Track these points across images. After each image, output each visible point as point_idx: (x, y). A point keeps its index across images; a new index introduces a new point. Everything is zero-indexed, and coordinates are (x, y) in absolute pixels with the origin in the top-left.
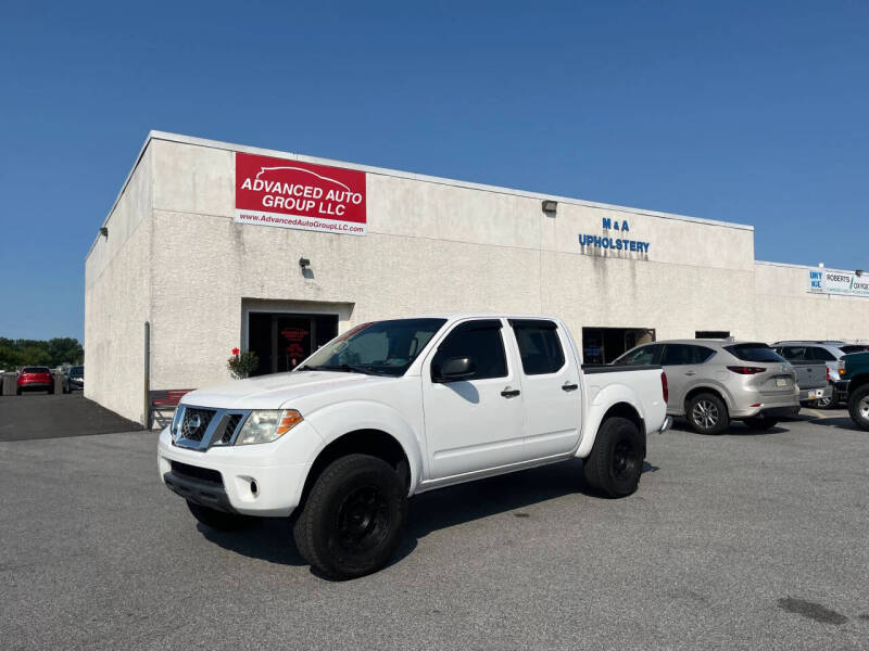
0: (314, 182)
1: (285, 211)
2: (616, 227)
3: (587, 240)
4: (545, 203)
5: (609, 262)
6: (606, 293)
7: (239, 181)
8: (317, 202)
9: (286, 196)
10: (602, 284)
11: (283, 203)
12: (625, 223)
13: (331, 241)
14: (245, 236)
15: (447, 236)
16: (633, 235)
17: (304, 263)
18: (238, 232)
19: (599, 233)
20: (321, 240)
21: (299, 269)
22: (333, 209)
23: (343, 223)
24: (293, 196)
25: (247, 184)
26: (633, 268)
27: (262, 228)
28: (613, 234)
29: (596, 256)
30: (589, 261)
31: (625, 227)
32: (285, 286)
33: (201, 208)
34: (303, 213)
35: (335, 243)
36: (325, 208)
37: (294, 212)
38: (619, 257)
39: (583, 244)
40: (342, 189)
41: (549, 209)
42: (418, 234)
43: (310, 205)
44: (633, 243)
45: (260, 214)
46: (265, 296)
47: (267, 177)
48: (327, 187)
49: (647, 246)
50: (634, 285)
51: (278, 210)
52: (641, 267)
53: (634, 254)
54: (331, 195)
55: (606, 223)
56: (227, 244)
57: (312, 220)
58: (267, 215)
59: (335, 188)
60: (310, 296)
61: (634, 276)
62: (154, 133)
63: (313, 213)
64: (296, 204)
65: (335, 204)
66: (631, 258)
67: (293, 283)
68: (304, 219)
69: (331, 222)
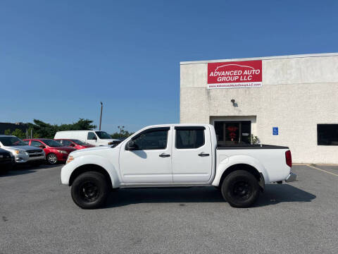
0: (238, 68)
1: (226, 82)
7: (209, 73)
8: (240, 76)
11: (225, 79)
13: (246, 91)
14: (211, 94)
15: (306, 82)
17: (233, 101)
18: (208, 92)
20: (241, 91)
21: (232, 103)
22: (247, 78)
23: (251, 83)
24: (230, 76)
25: (212, 74)
32: (226, 111)
33: (196, 86)
34: (234, 82)
35: (247, 92)
36: (243, 78)
37: (230, 82)
40: (250, 69)
42: (289, 82)
43: (236, 78)
45: (216, 85)
46: (218, 115)
48: (243, 70)
51: (224, 82)
54: (246, 72)
56: (204, 97)
57: (237, 84)
58: (219, 84)
59: (247, 69)
60: (236, 114)
62: (181, 63)
63: (238, 81)
64: (230, 79)
65: (247, 76)
67: (229, 110)
68: (234, 84)
69: (245, 83)
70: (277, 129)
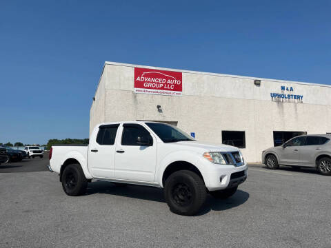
0: (162, 77)
1: (152, 88)
2: (287, 89)
3: (274, 95)
4: (255, 81)
5: (285, 104)
6: (283, 117)
7: (136, 78)
8: (164, 84)
9: (152, 83)
10: (282, 113)
11: (151, 85)
12: (291, 88)
14: (138, 98)
16: (295, 93)
17: (159, 107)
18: (135, 96)
19: (280, 92)
20: (166, 98)
21: (157, 109)
22: (170, 87)
23: (173, 92)
24: (155, 82)
25: (138, 79)
26: (296, 106)
27: (143, 95)
28: (286, 93)
29: (279, 102)
30: (276, 104)
31: (292, 89)
32: (152, 116)
33: (122, 88)
34: (159, 89)
35: (170, 99)
36: (167, 86)
37: (155, 88)
38: (289, 102)
39: (272, 97)
40: (173, 79)
41: (257, 83)
42: (202, 95)
43: (161, 85)
44: (295, 96)
45: (143, 89)
46: (145, 119)
47: (146, 76)
48: (167, 79)
49: (302, 97)
50: (296, 113)
51: (149, 88)
52: (299, 106)
53: (296, 101)
54: (169, 82)
55: (283, 88)
56: (131, 101)
57: (162, 91)
58: (145, 90)
59: (171, 79)
60: (161, 119)
61: (296, 110)
62: (106, 62)
63: (162, 88)
64: (156, 85)
65: (170, 85)
66: (294, 102)
67: (154, 115)
68: (159, 91)
69: (169, 91)
70: (194, 134)
